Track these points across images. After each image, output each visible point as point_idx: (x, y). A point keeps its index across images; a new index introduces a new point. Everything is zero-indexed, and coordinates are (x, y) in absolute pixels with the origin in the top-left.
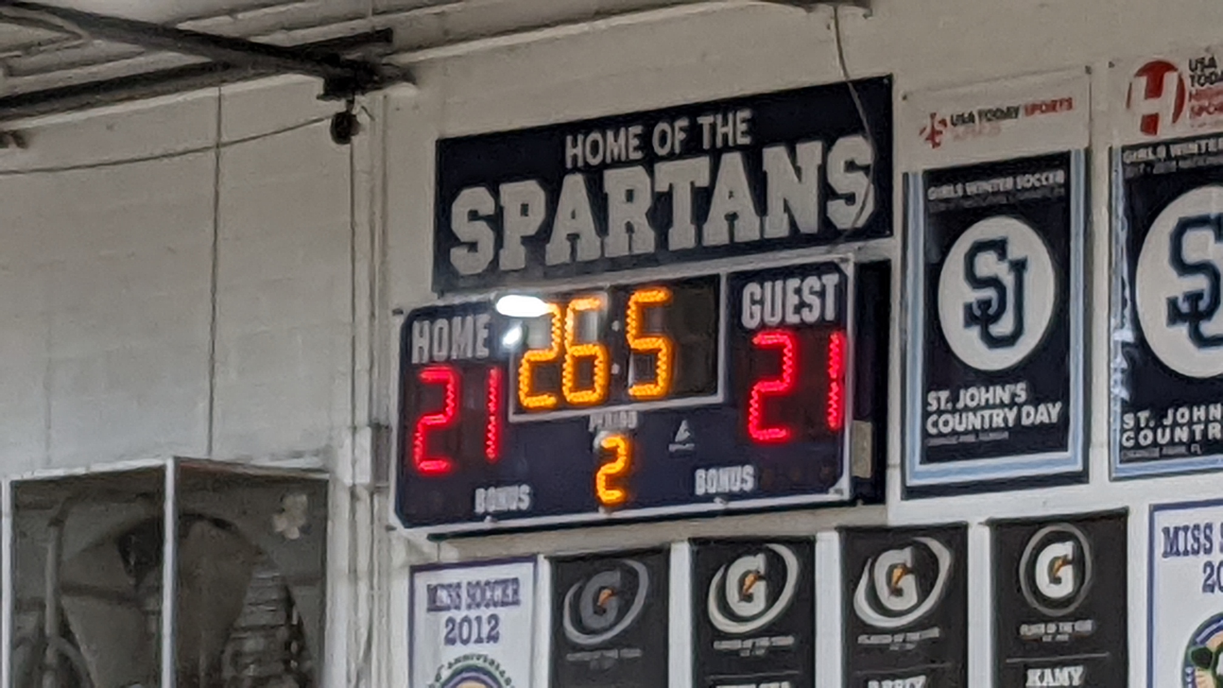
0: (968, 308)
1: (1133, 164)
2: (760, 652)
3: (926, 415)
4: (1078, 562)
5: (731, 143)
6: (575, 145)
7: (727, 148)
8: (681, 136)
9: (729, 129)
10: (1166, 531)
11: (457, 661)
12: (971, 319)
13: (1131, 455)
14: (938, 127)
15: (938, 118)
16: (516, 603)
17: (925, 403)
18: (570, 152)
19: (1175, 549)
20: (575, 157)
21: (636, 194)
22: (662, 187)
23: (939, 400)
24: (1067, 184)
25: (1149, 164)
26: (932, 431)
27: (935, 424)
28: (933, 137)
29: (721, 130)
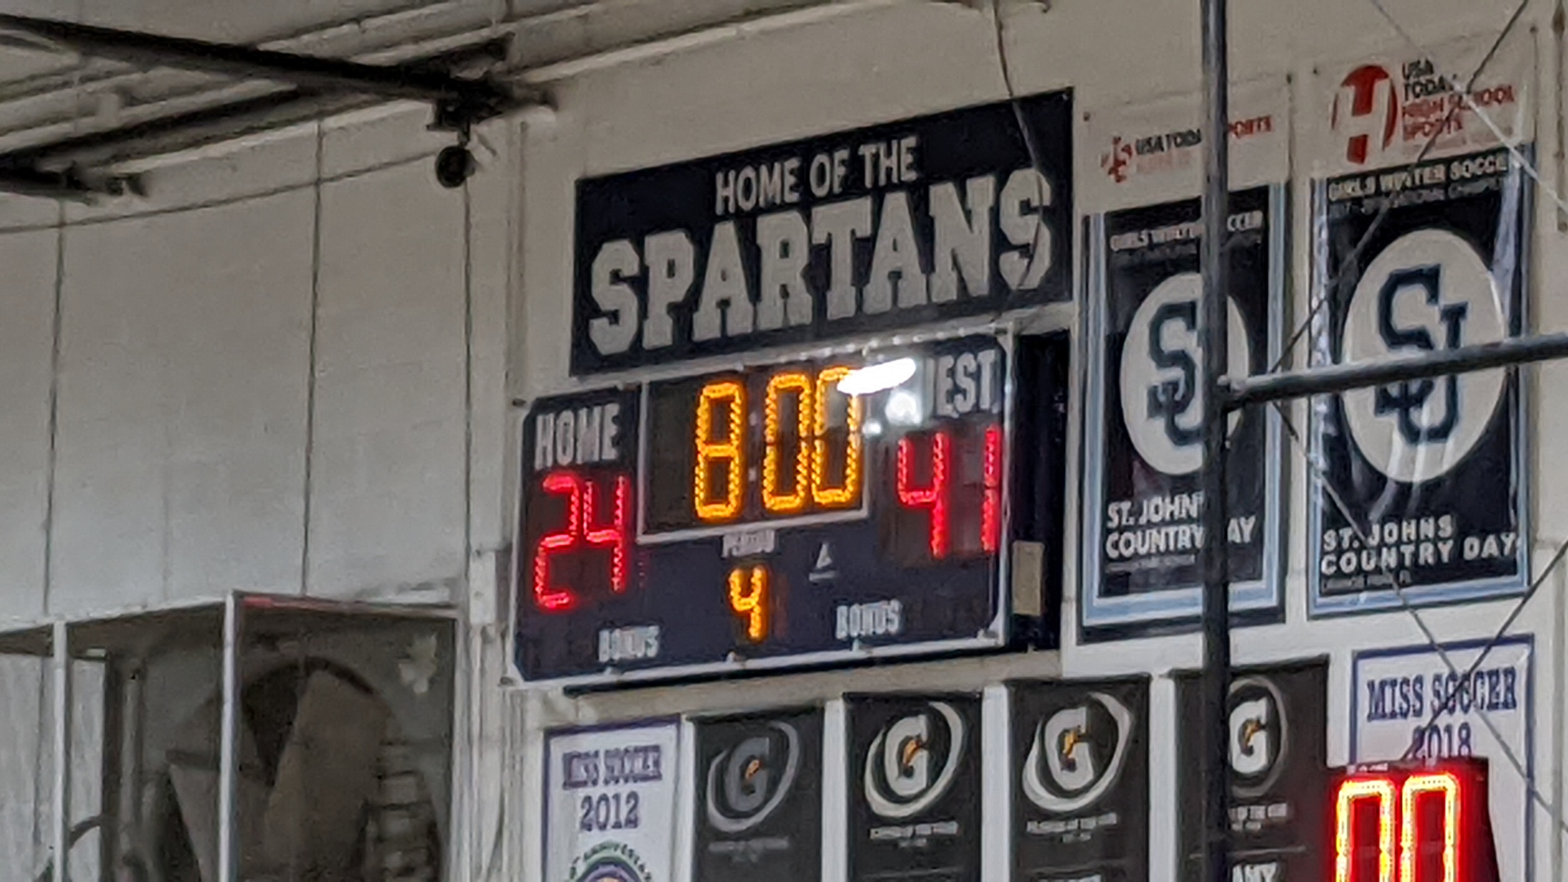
0: (1153, 393)
1: (1340, 201)
2: (921, 843)
3: (1106, 532)
4: (1272, 726)
5: (895, 180)
6: (726, 183)
7: (891, 187)
8: (841, 171)
9: (893, 162)
10: (1371, 685)
11: (594, 852)
12: (1155, 407)
13: (1331, 585)
14: (1123, 156)
15: (1122, 145)
16: (658, 777)
17: (1106, 518)
18: (721, 193)
19: (1380, 710)
20: (726, 200)
21: (791, 248)
22: (820, 238)
23: (1119, 512)
24: (1264, 230)
25: (1357, 201)
26: (1113, 554)
27: (1116, 545)
28: (1116, 168)
29: (884, 163)
